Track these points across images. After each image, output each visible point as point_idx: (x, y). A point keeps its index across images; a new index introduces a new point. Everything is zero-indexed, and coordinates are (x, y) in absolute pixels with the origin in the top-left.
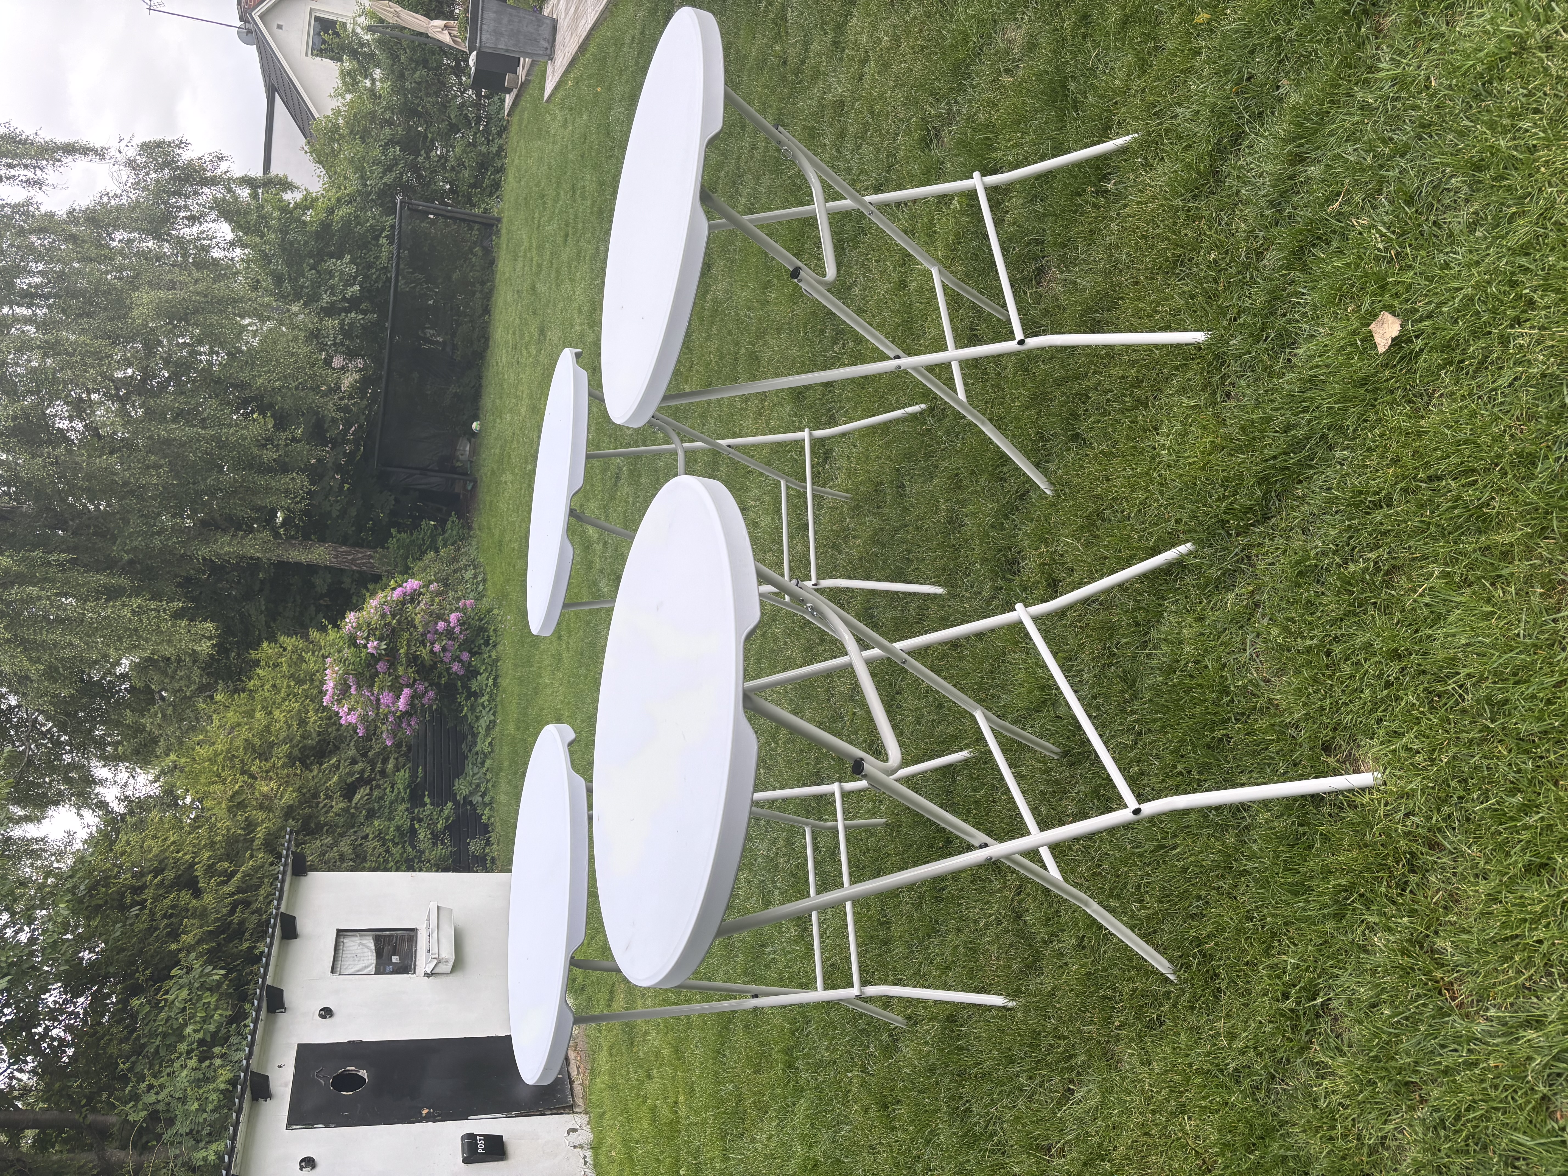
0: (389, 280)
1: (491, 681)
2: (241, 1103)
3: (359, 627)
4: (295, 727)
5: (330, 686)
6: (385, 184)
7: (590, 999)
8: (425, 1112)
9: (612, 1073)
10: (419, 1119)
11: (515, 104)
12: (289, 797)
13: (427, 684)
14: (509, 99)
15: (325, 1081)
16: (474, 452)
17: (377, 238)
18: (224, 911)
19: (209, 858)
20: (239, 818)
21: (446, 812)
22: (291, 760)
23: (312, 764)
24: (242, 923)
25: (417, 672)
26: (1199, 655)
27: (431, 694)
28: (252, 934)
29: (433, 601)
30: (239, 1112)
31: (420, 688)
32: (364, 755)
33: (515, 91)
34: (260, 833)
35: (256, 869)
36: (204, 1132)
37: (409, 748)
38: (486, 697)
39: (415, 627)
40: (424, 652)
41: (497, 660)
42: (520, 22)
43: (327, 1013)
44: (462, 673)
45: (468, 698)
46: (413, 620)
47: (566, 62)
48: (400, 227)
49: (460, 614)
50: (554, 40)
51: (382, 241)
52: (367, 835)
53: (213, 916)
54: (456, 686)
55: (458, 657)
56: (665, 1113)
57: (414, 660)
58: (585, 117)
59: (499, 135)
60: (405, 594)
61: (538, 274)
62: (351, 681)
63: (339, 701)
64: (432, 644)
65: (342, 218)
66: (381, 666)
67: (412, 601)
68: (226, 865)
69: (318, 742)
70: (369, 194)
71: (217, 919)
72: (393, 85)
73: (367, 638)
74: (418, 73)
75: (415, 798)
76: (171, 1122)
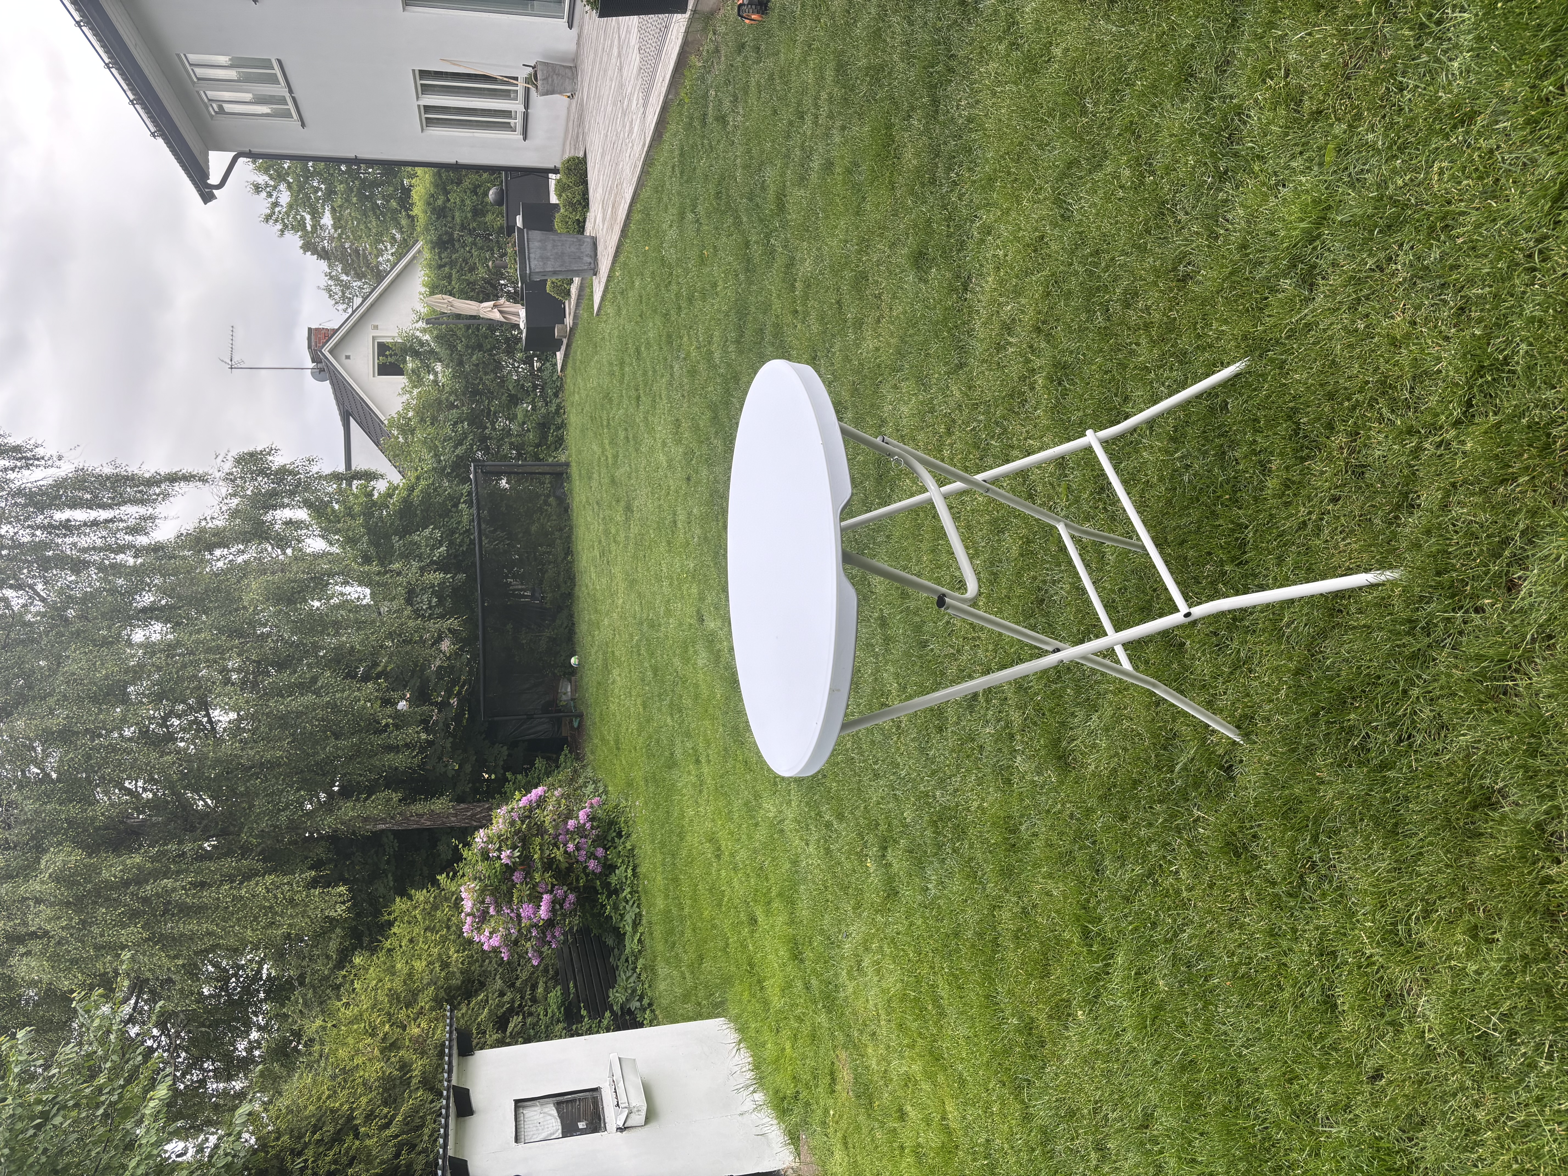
0: (472, 542)
1: (630, 871)
3: (490, 840)
4: (438, 969)
6: (457, 456)
11: (566, 356)
13: (565, 888)
14: (560, 355)
16: (575, 690)
17: (456, 505)
18: (390, 1153)
19: (367, 1104)
20: (393, 1059)
21: (605, 1024)
22: (438, 1003)
23: (459, 1004)
24: (409, 1165)
25: (554, 877)
27: (572, 897)
28: (421, 1175)
29: (559, 804)
31: (560, 892)
32: (513, 985)
33: (565, 341)
34: (416, 1073)
35: (415, 1110)
37: (557, 973)
38: (628, 891)
39: (546, 831)
40: (558, 854)
41: (632, 850)
42: (563, 245)
44: (599, 870)
45: (609, 897)
46: (543, 822)
47: (610, 261)
48: (477, 494)
49: (588, 812)
50: (596, 255)
51: (462, 506)
53: (379, 1160)
54: (595, 887)
55: (592, 854)
57: (549, 864)
59: (556, 395)
60: (531, 802)
62: (488, 900)
63: (479, 929)
64: (565, 845)
65: (422, 491)
66: (517, 877)
67: (538, 807)
68: (385, 1110)
69: (463, 982)
70: (445, 468)
71: (382, 1162)
72: (455, 371)
73: (499, 850)
74: (475, 357)
75: (571, 1016)
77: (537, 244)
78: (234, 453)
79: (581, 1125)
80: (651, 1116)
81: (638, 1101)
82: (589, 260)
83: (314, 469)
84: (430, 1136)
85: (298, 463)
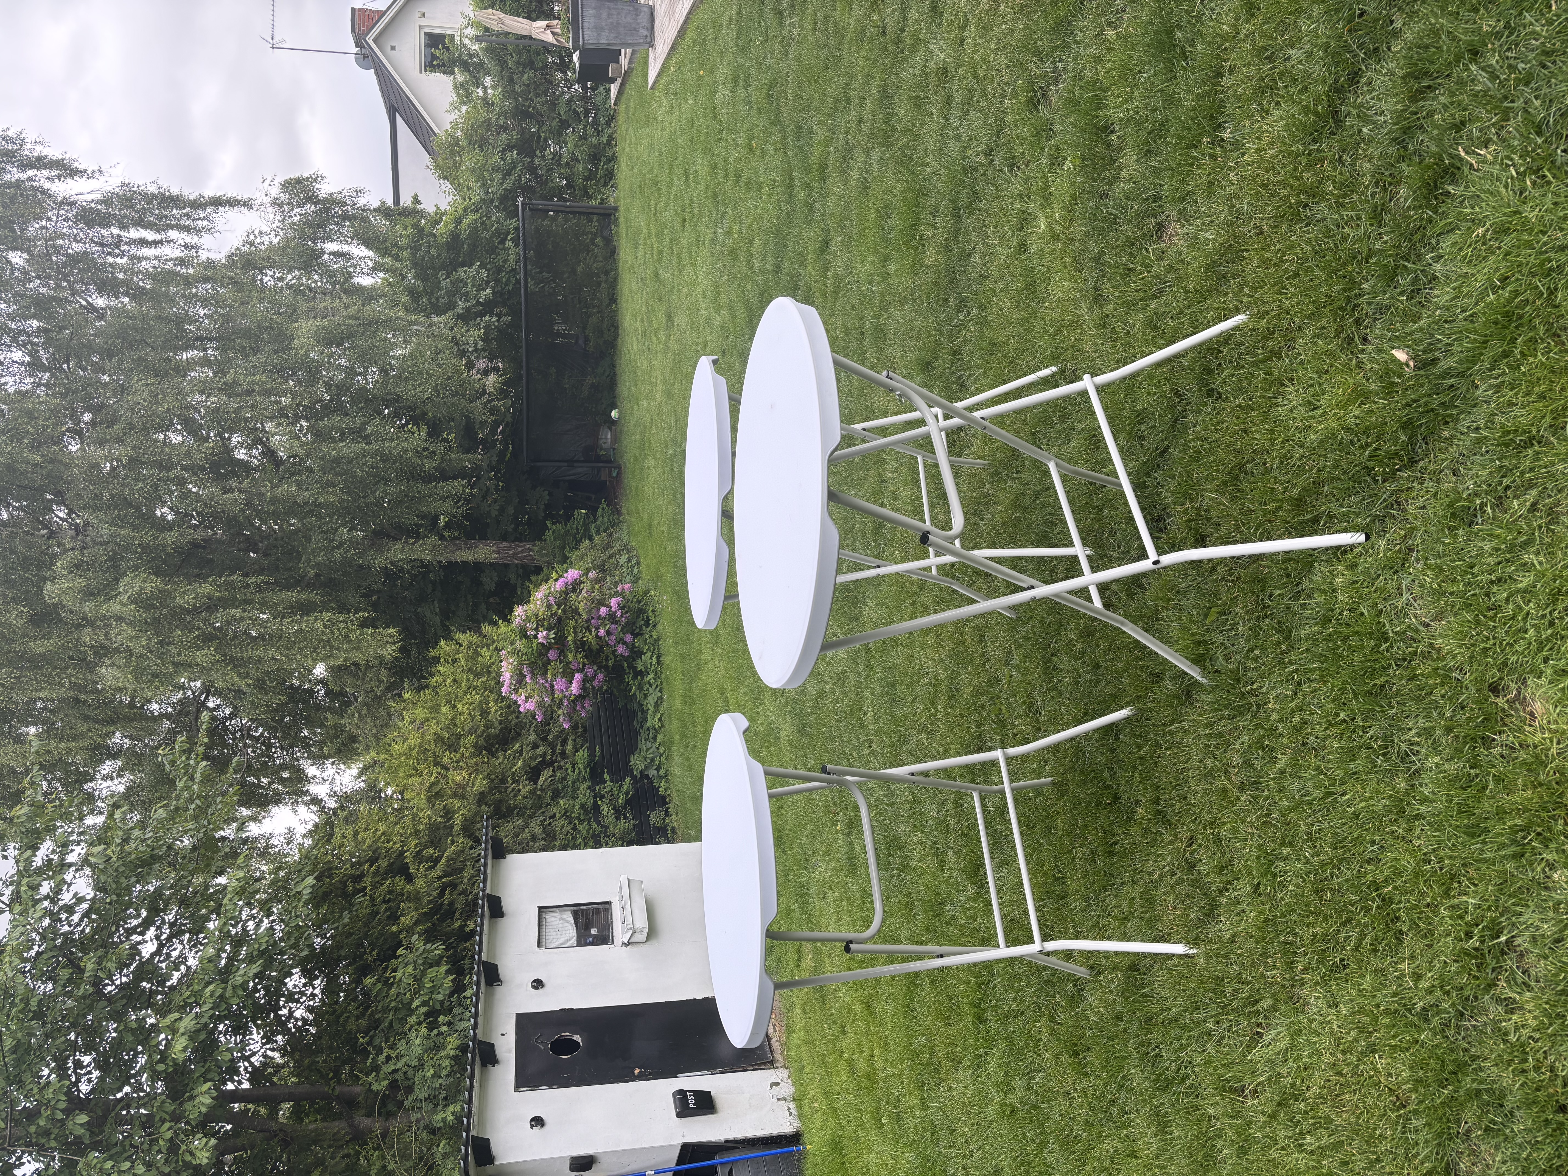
0: (518, 281)
1: (654, 660)
2: (472, 1070)
3: (528, 619)
4: (478, 718)
5: (507, 677)
6: (505, 189)
7: (779, 959)
8: (637, 1071)
9: (807, 1029)
10: (632, 1078)
11: (620, 92)
12: (479, 784)
13: (595, 668)
14: (614, 88)
15: (544, 1046)
16: (616, 439)
17: (503, 241)
18: (435, 893)
19: (416, 845)
20: (438, 807)
21: (625, 787)
22: (478, 749)
23: (497, 751)
24: (451, 904)
25: (586, 657)
26: (1354, 602)
27: (601, 676)
28: (461, 914)
29: (593, 588)
30: (472, 1078)
31: (590, 671)
32: (545, 739)
33: (619, 80)
34: (458, 820)
35: (458, 853)
36: (441, 1096)
37: (585, 729)
38: (652, 676)
39: (580, 615)
40: (590, 638)
41: (658, 640)
42: (618, 14)
43: (538, 984)
44: (627, 654)
45: (634, 678)
46: (577, 608)
47: (667, 48)
48: (524, 228)
49: (619, 599)
50: (653, 27)
51: (509, 244)
52: (555, 815)
53: (426, 899)
54: (623, 667)
55: (621, 639)
56: (862, 1065)
57: (582, 645)
58: (690, 102)
59: (608, 124)
60: (566, 584)
61: (660, 260)
62: (525, 671)
63: (516, 690)
64: (597, 629)
65: (469, 225)
66: (552, 655)
67: (574, 590)
68: (431, 851)
69: (501, 731)
70: (492, 201)
71: (430, 902)
72: (504, 91)
73: (536, 629)
74: (526, 76)
75: (595, 776)
76: (410, 1090)
77: (592, 12)
78: (280, 179)
79: (594, 931)
80: (652, 934)
81: (642, 922)
82: (645, 33)
83: (362, 201)
84: (470, 879)
85: (345, 193)
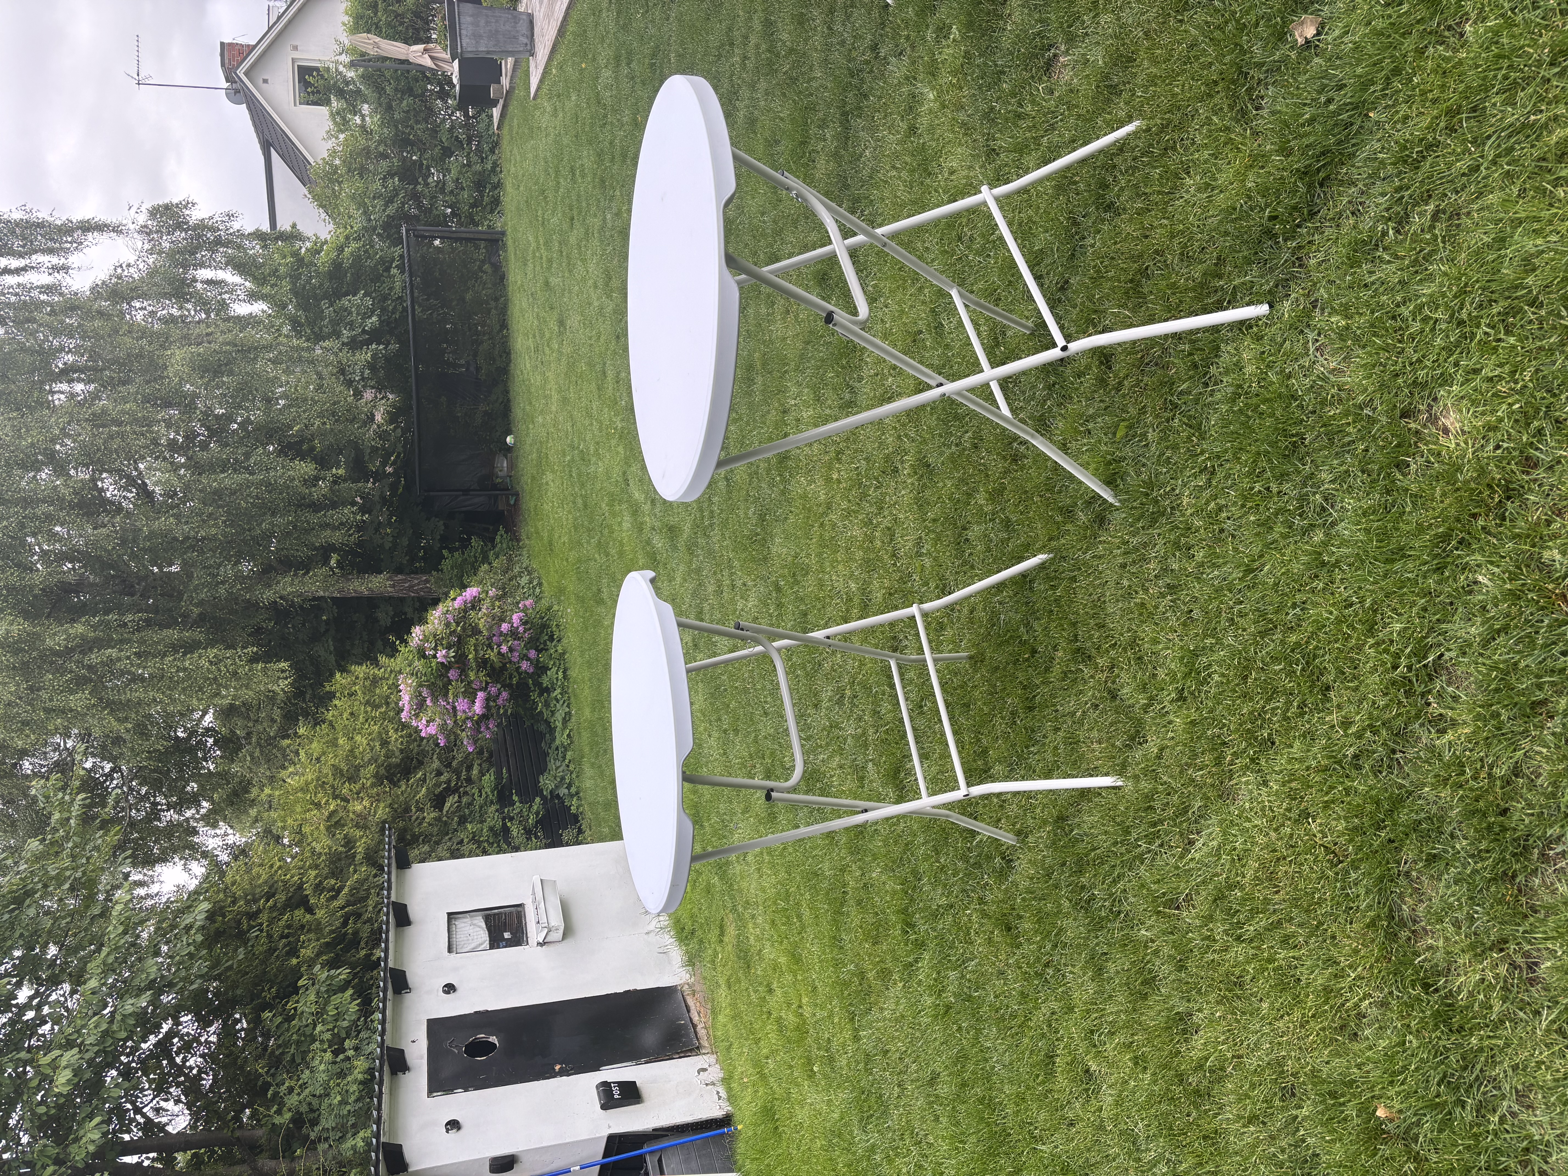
0: (405, 310)
1: (560, 674)
2: (381, 1076)
3: (426, 639)
4: (378, 748)
5: (406, 698)
6: (388, 216)
7: (701, 942)
8: (557, 1067)
9: (733, 1005)
10: (553, 1075)
11: (503, 115)
12: (382, 812)
13: (499, 686)
14: (496, 112)
15: (458, 1050)
16: (512, 466)
17: (388, 269)
18: (337, 923)
19: (316, 877)
20: (338, 836)
21: (535, 807)
22: (379, 779)
23: (399, 781)
24: (356, 933)
25: (488, 675)
27: (505, 695)
28: (367, 943)
29: (493, 606)
30: (381, 1084)
31: (493, 690)
32: (449, 765)
33: (501, 102)
34: (360, 849)
35: (361, 882)
36: (350, 1123)
37: (491, 753)
38: (558, 691)
39: (481, 632)
40: (492, 655)
41: (564, 653)
42: (497, 21)
43: (450, 988)
44: (531, 670)
45: (541, 695)
46: (477, 625)
47: (547, 51)
48: (409, 255)
49: (521, 614)
50: (533, 35)
51: (394, 271)
52: (462, 840)
53: (327, 929)
54: (528, 685)
55: (525, 655)
57: (483, 663)
58: (573, 98)
59: (492, 151)
60: (465, 602)
61: (549, 268)
62: (425, 693)
63: (417, 716)
64: (499, 646)
65: (352, 254)
66: (453, 674)
67: (473, 608)
68: (333, 882)
69: (402, 760)
70: (375, 229)
71: (332, 932)
72: (383, 118)
73: (435, 649)
74: (405, 102)
75: (503, 799)
76: (314, 1122)
77: (469, 19)
78: (148, 205)
79: (507, 935)
80: (568, 932)
81: (557, 920)
82: (525, 40)
83: (236, 226)
84: (374, 907)
85: (217, 218)
